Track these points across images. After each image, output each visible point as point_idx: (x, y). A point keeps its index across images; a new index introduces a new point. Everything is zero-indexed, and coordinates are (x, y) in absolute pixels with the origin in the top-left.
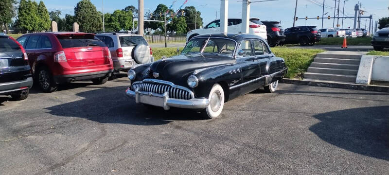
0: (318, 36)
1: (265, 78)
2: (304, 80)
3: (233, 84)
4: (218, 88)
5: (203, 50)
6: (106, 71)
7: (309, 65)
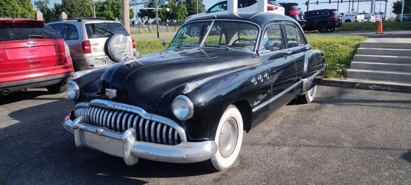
0: (339, 20)
1: (302, 83)
2: (349, 80)
3: (259, 102)
4: (232, 112)
5: (204, 41)
6: (61, 76)
7: (351, 58)
